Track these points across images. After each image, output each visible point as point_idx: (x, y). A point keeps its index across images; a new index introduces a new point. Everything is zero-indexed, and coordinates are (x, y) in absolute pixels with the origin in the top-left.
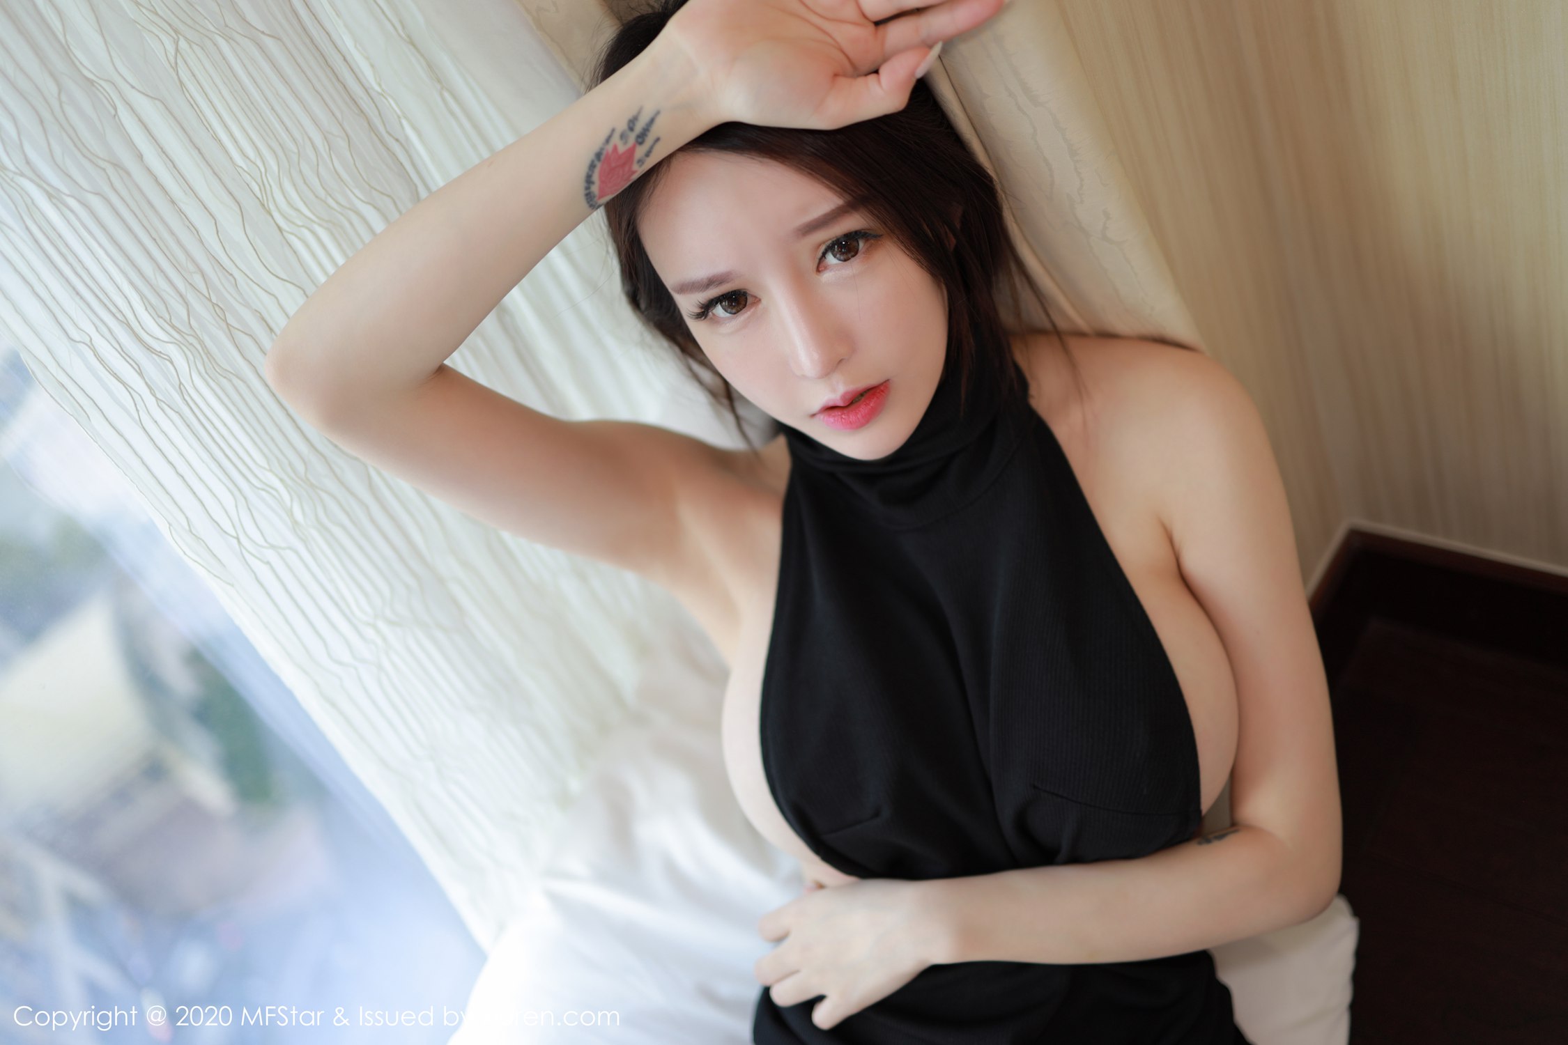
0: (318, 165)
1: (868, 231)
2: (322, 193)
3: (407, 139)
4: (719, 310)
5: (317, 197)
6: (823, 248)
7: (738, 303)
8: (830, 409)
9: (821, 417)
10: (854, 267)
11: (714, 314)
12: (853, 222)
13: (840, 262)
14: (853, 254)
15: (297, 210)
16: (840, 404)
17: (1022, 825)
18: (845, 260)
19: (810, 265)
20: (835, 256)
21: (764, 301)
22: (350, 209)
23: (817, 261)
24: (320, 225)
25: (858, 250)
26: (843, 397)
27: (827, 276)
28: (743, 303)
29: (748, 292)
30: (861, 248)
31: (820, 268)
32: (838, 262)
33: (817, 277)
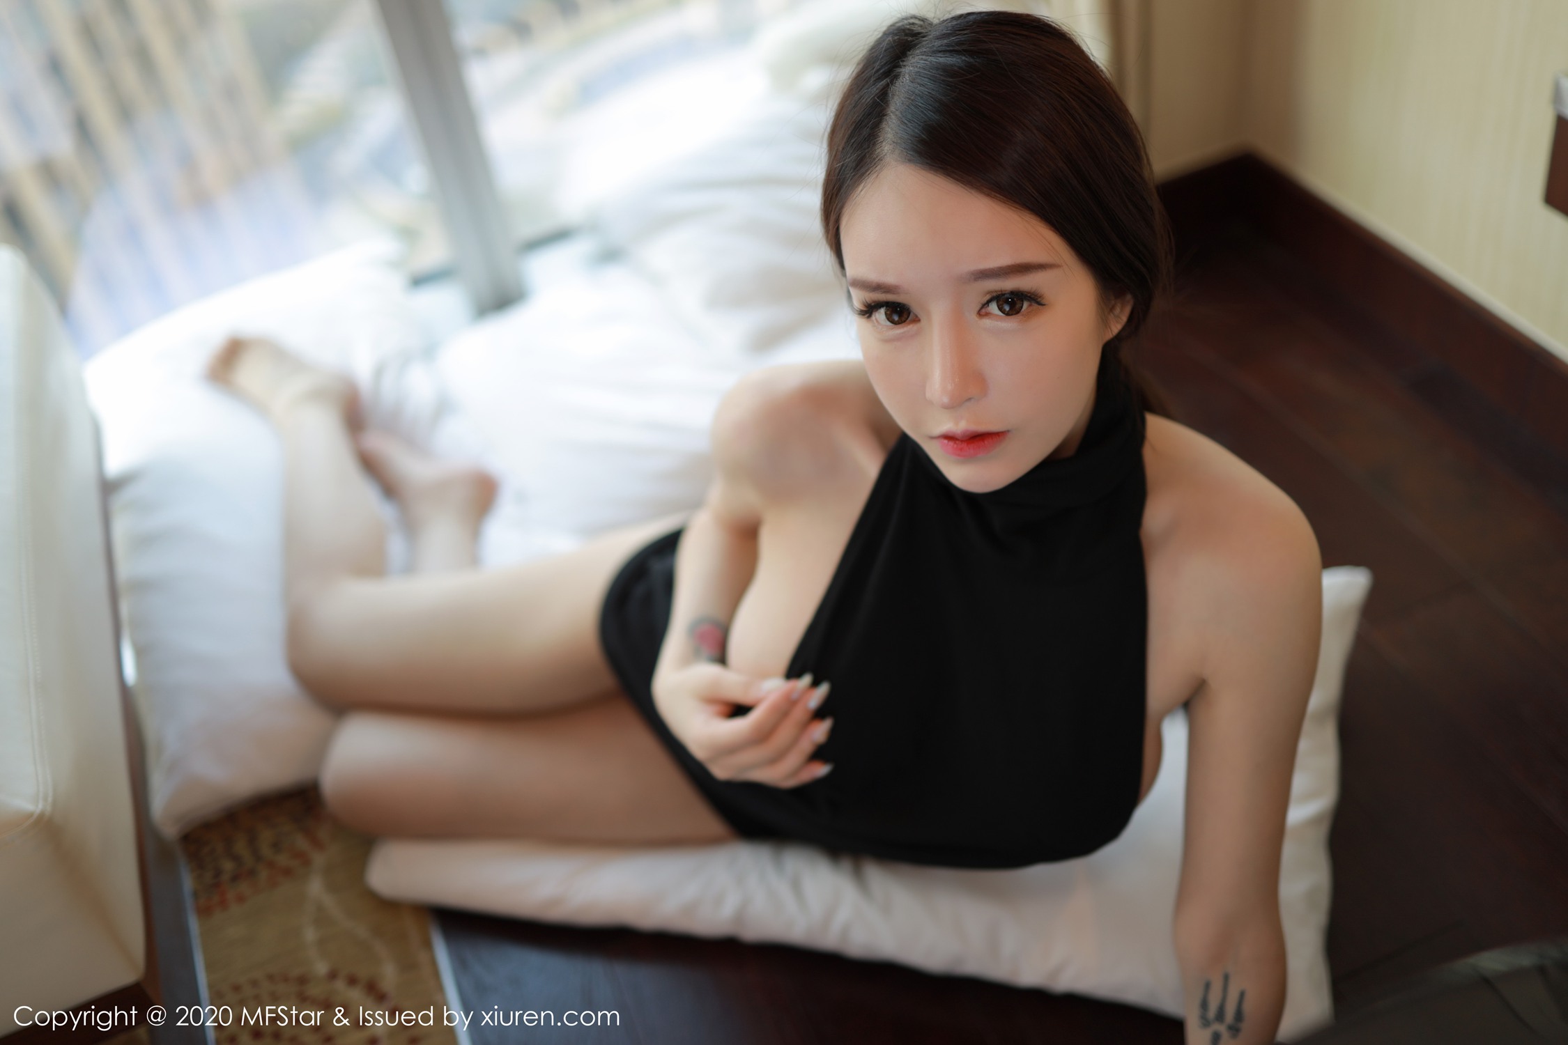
9: (939, 440)
29: (911, 309)
30: (1023, 310)
31: (982, 312)
32: (1000, 313)
33: (977, 319)
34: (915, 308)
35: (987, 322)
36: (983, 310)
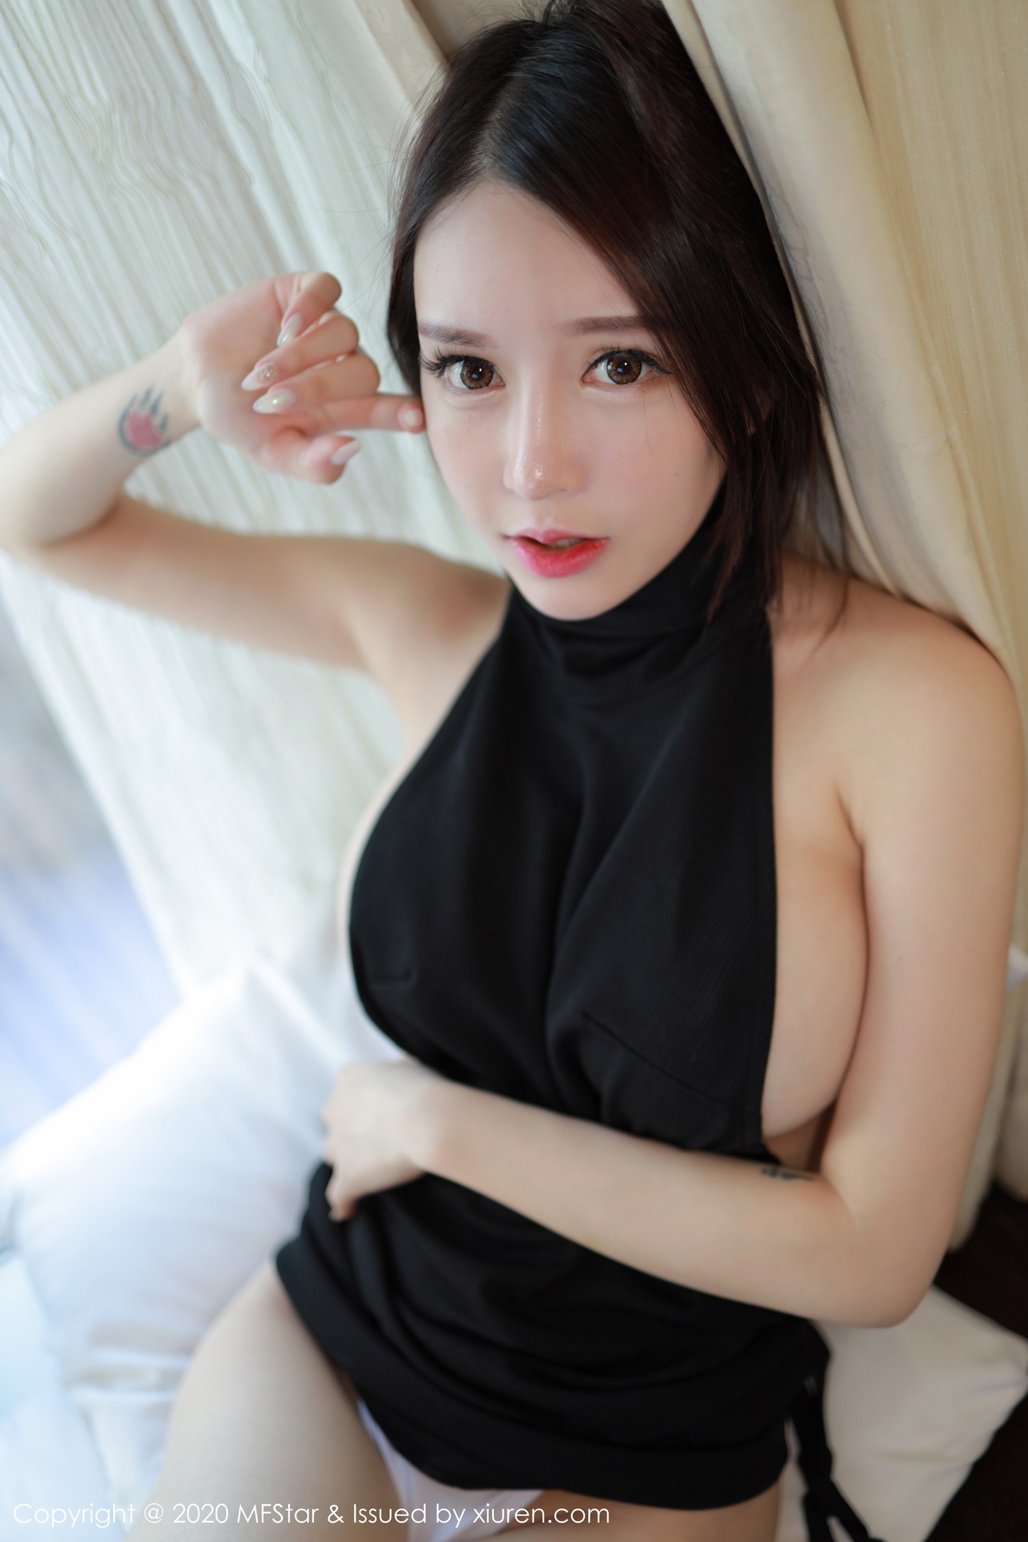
1: (655, 359)
4: (457, 370)
6: (598, 355)
8: (528, 541)
9: (515, 544)
10: (626, 395)
11: (449, 376)
12: (642, 340)
13: (612, 382)
14: (630, 379)
16: (540, 539)
18: (618, 383)
19: (576, 368)
20: (608, 371)
21: (509, 389)
23: (586, 368)
25: (637, 377)
26: (547, 533)
28: (487, 380)
29: (496, 368)
30: (640, 377)
31: (586, 378)
32: (610, 381)
33: (579, 387)
34: (501, 369)
35: (590, 391)
36: (588, 376)
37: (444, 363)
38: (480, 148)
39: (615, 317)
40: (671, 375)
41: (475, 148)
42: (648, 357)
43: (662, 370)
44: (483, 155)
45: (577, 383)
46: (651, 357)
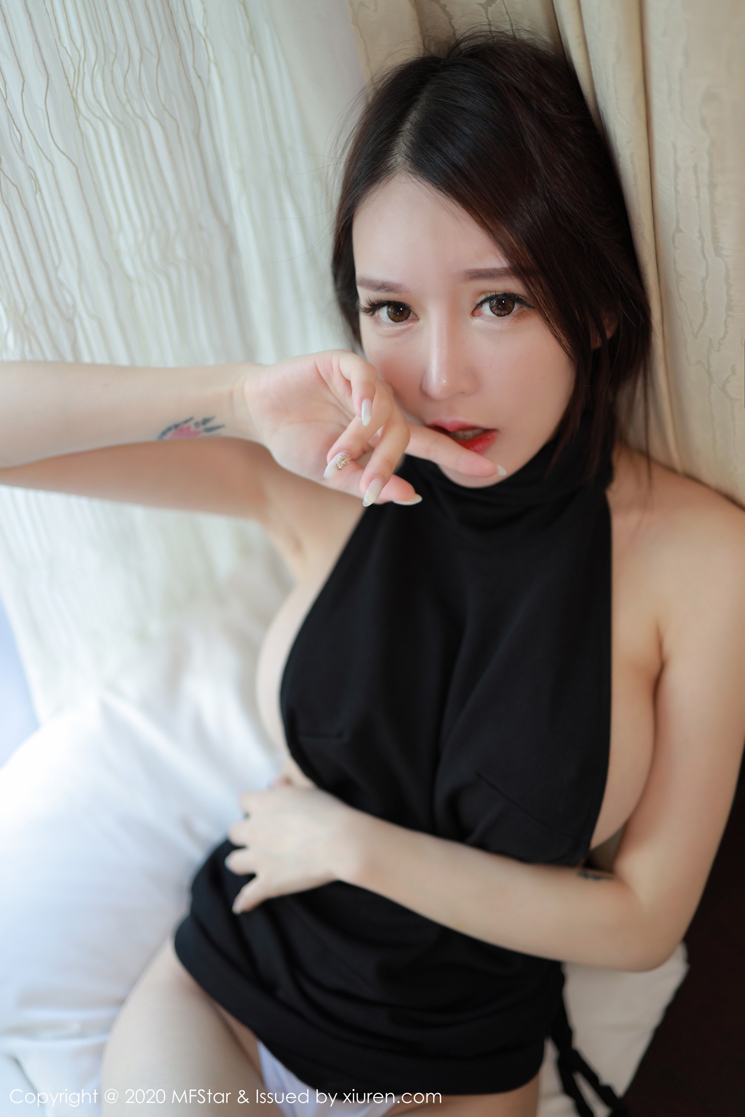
0: (128, 71)
1: (523, 298)
2: (124, 98)
3: (209, 81)
4: (383, 313)
5: (118, 98)
6: (483, 298)
7: (402, 313)
10: (505, 323)
11: (379, 316)
12: (514, 286)
13: (494, 315)
14: (506, 312)
15: (99, 102)
17: (453, 802)
18: (498, 315)
19: (469, 308)
20: (491, 308)
21: (421, 322)
22: (140, 118)
23: (474, 306)
24: (113, 123)
25: (511, 311)
27: (477, 322)
28: (406, 316)
37: (374, 307)
38: (396, 151)
39: (492, 269)
40: (536, 309)
41: (393, 150)
42: (518, 298)
43: (529, 306)
44: (398, 155)
45: (468, 316)
46: (520, 297)
